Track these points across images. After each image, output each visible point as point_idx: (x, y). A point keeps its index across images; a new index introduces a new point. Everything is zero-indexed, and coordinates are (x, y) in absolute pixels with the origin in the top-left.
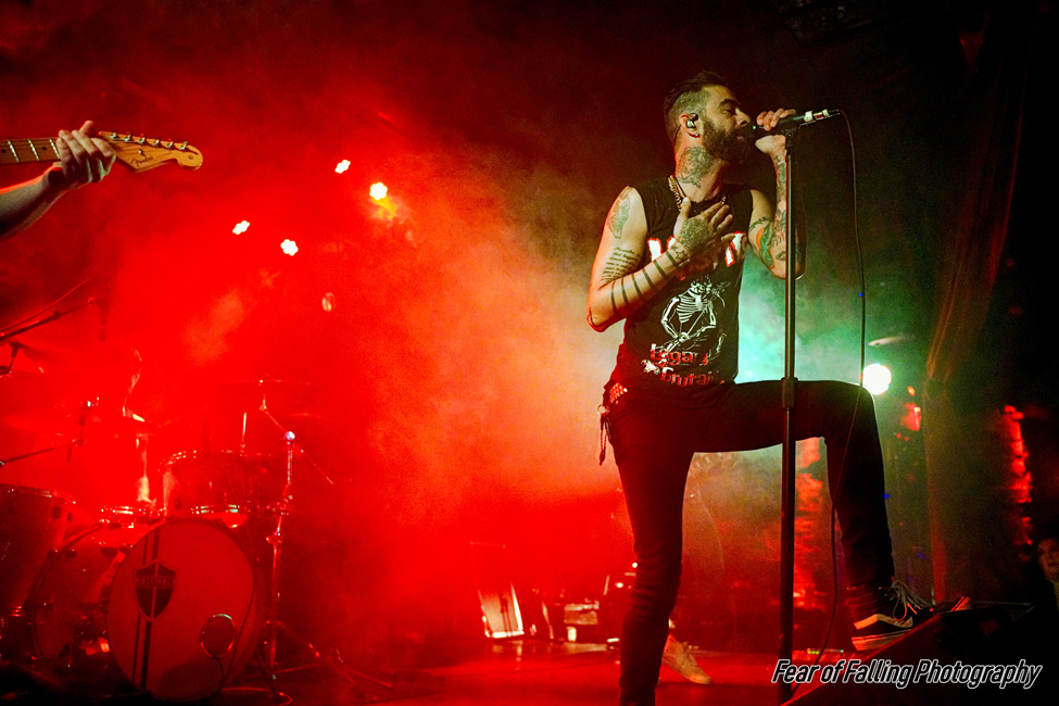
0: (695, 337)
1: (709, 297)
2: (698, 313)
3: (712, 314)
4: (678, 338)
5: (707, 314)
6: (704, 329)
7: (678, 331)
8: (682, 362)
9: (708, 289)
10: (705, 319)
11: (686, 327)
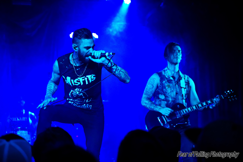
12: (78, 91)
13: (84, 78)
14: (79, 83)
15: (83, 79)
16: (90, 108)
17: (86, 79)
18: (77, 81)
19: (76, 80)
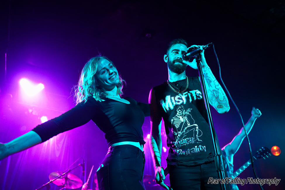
0: (184, 133)
1: (185, 116)
2: (182, 123)
3: (187, 121)
4: (177, 135)
5: (186, 122)
6: (186, 128)
7: (176, 132)
8: (182, 144)
9: (184, 113)
10: (186, 125)
11: (179, 129)
12: (181, 116)
13: (187, 94)
14: (181, 101)
15: (185, 95)
16: (204, 150)
17: (189, 94)
18: (179, 98)
19: (177, 97)
